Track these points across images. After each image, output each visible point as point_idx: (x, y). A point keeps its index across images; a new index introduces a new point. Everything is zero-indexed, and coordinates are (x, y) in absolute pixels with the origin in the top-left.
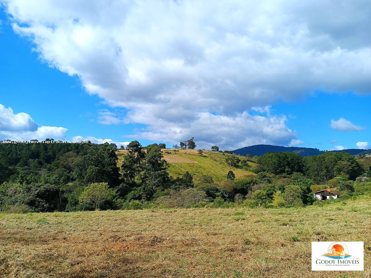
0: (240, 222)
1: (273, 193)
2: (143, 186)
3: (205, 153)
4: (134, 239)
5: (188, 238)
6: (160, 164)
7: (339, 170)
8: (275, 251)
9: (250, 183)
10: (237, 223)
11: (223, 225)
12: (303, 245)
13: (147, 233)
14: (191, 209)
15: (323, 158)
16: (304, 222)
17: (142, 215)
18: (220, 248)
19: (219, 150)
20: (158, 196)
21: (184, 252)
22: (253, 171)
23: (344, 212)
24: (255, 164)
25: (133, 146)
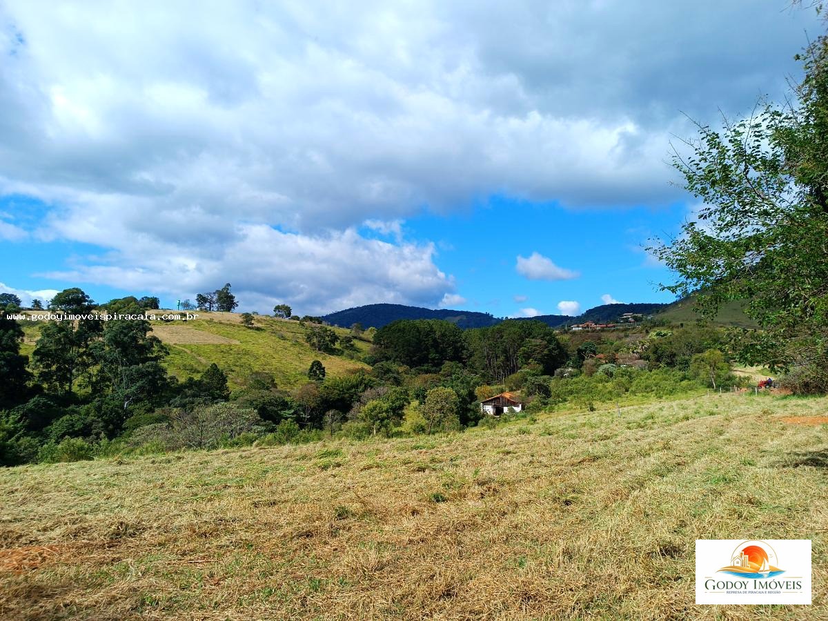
0: (329, 471)
1: (404, 405)
2: (96, 402)
3: (259, 321)
4: (63, 536)
5: (205, 518)
6: (143, 346)
7: (526, 355)
8: (398, 527)
9: (356, 386)
10: (323, 474)
11: (293, 481)
12: (453, 508)
13: (101, 516)
14: (220, 451)
15: (500, 331)
16: (457, 462)
17: (88, 475)
18: (280, 534)
19: (293, 314)
20: (137, 426)
21: (193, 551)
22: (365, 361)
23: (531, 438)
24: (368, 344)
25: (69, 302)
